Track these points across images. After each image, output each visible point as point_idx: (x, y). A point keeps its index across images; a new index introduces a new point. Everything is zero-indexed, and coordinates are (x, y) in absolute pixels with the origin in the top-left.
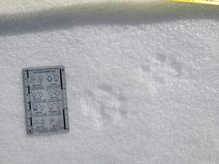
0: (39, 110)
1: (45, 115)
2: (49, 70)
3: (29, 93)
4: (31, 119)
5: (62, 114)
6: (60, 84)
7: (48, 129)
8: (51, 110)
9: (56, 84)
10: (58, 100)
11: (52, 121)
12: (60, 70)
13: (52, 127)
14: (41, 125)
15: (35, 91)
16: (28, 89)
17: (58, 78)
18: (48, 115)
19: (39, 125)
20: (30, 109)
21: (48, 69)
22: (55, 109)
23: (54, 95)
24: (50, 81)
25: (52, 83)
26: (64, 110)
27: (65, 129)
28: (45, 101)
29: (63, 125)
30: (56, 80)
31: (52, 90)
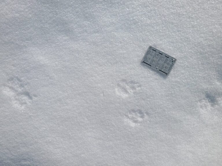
0: (157, 56)
3: (166, 56)
4: (155, 51)
5: (150, 64)
7: (147, 55)
11: (149, 59)
14: (150, 53)
15: (165, 59)
16: (167, 57)
19: (151, 53)
20: (159, 53)
24: (165, 67)
25: (164, 68)
26: (151, 66)
27: (143, 62)
29: (145, 62)
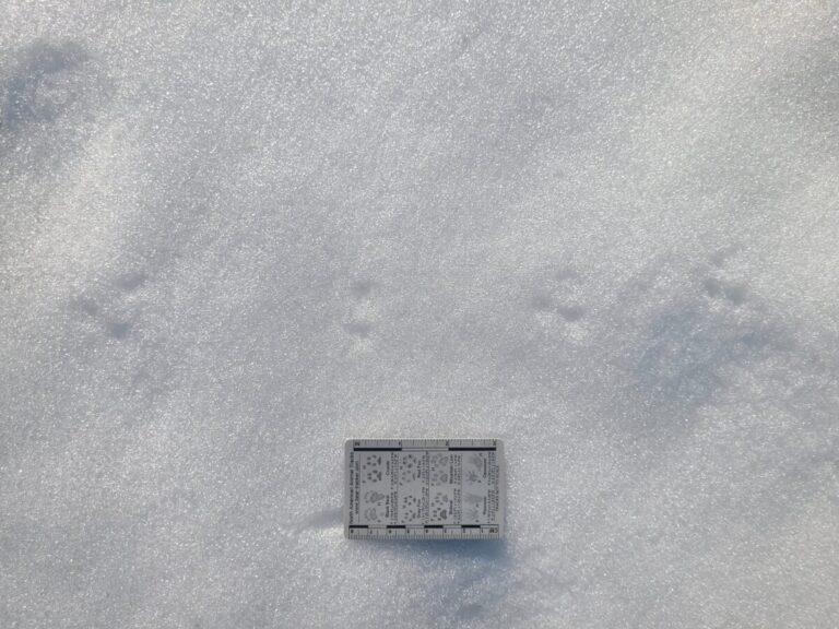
1: (457, 492)
2: (355, 477)
6: (389, 453)
8: (449, 477)
9: (388, 463)
10: (427, 459)
12: (355, 450)
13: (487, 479)
17: (375, 457)
18: (458, 487)
21: (352, 479)
22: (447, 470)
23: (414, 469)
28: (426, 492)
30: (379, 461)
31: (401, 472)
